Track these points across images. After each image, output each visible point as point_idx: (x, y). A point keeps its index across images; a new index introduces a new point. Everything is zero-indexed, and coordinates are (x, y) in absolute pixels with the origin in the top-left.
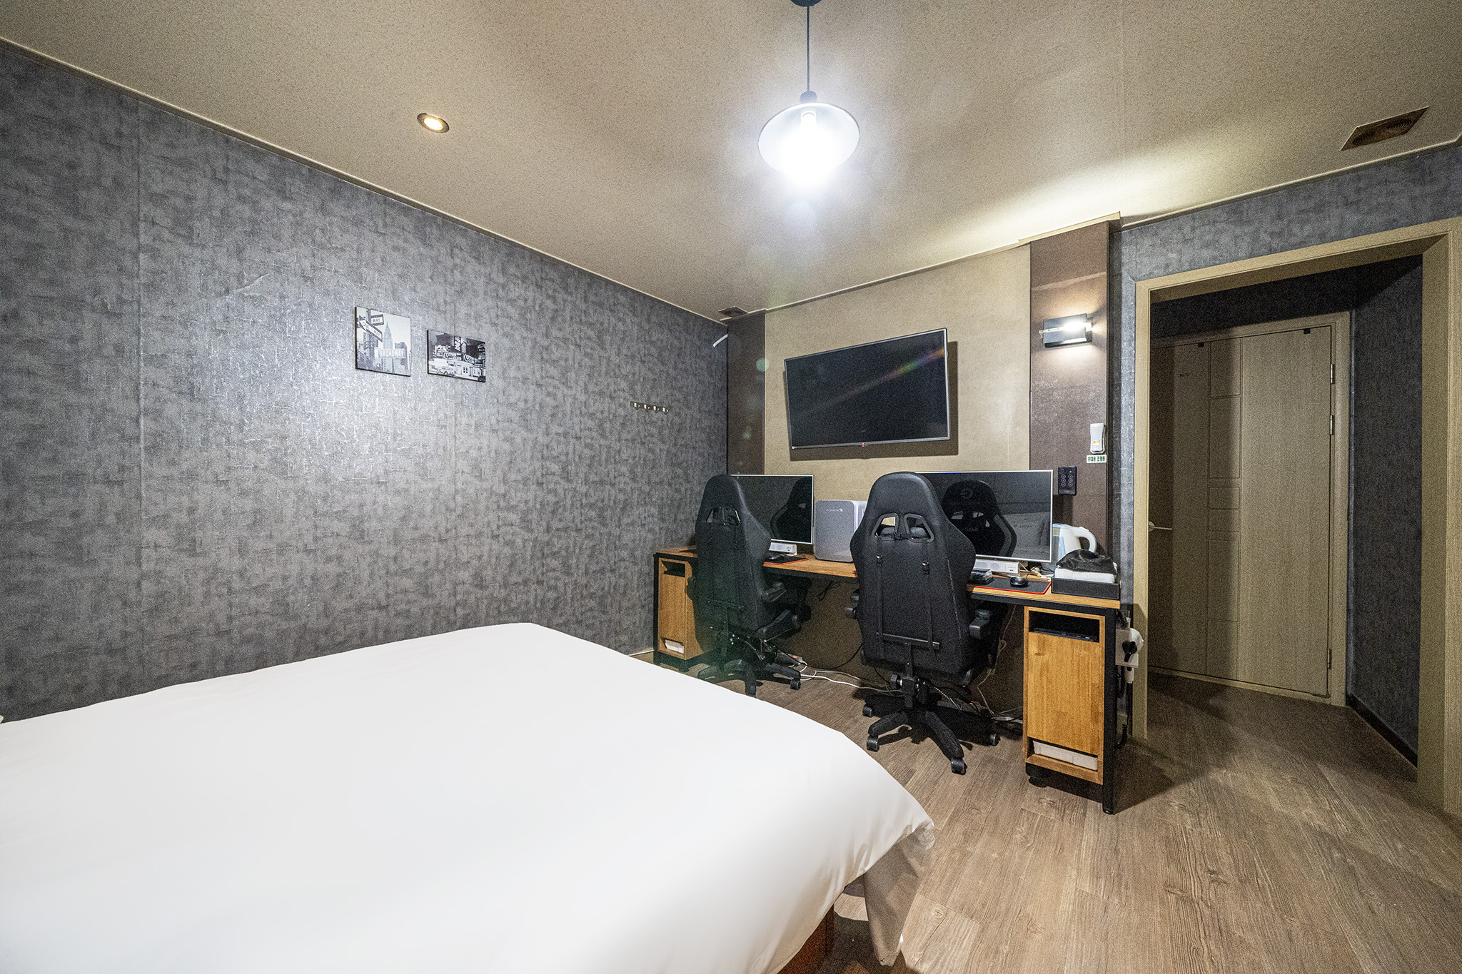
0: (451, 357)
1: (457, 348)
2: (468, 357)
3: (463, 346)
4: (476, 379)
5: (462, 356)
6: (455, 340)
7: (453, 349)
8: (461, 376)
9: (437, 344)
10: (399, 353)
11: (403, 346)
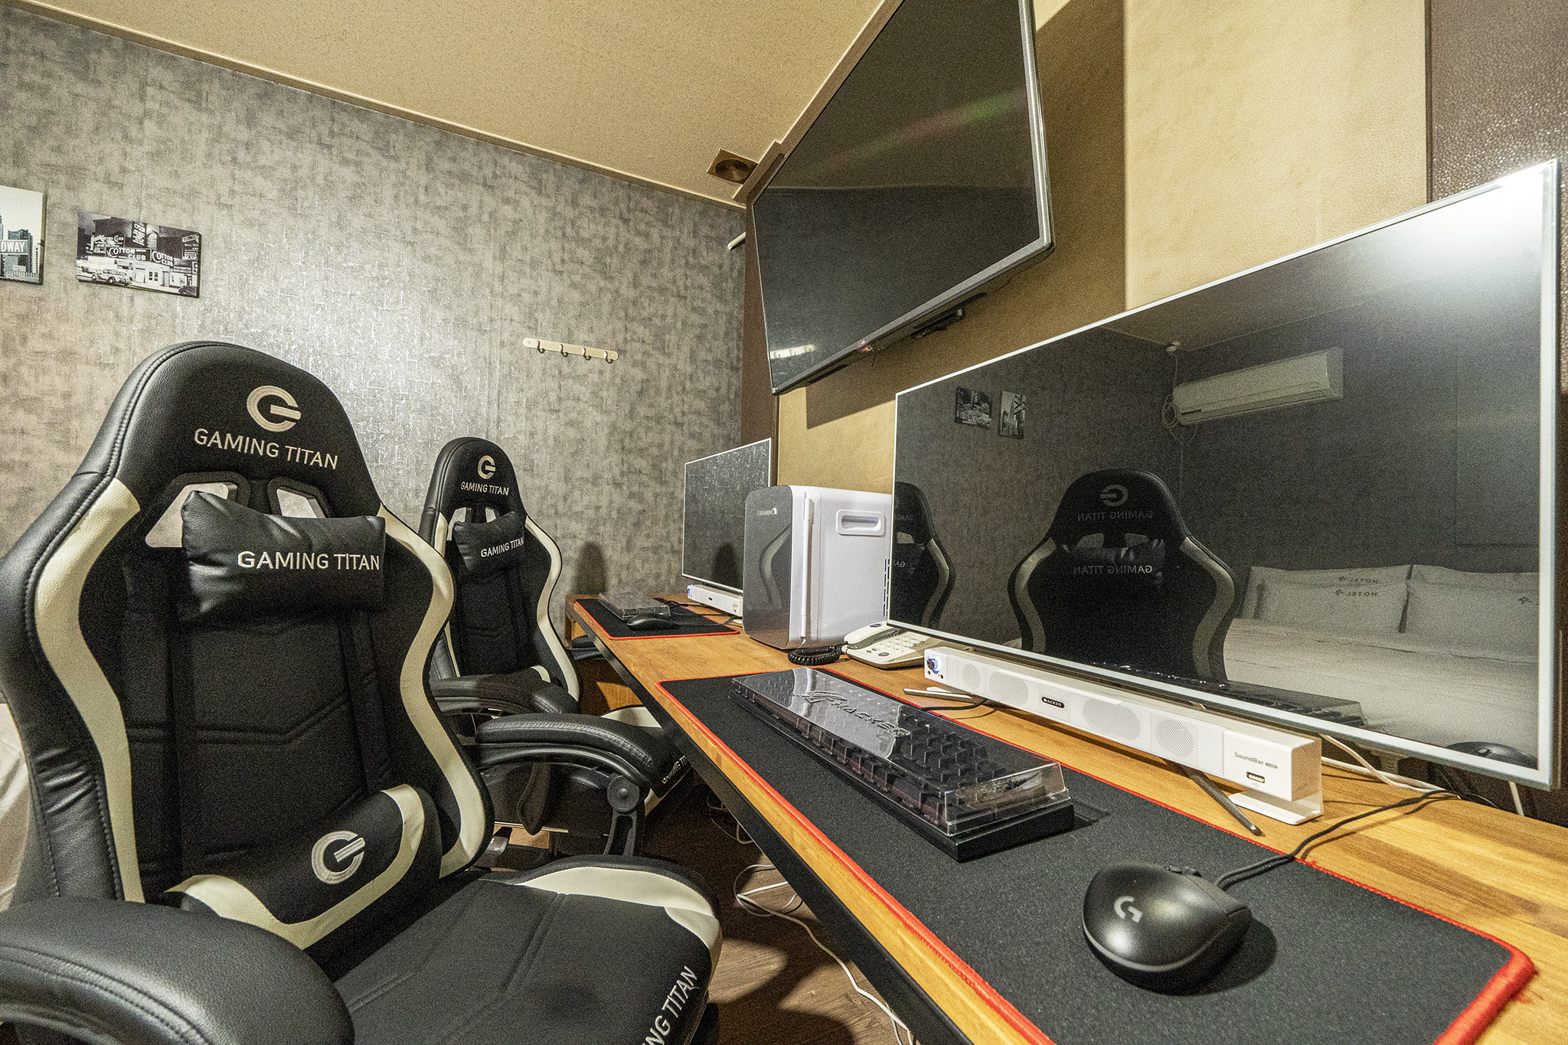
0: (125, 255)
1: (139, 239)
2: (161, 255)
3: (150, 238)
4: (176, 291)
5: (147, 254)
6: (133, 228)
7: (129, 242)
8: (143, 285)
9: (95, 234)
10: (17, 246)
11: (24, 235)
